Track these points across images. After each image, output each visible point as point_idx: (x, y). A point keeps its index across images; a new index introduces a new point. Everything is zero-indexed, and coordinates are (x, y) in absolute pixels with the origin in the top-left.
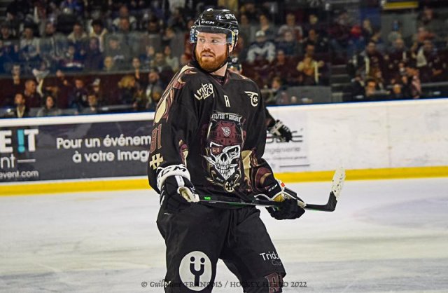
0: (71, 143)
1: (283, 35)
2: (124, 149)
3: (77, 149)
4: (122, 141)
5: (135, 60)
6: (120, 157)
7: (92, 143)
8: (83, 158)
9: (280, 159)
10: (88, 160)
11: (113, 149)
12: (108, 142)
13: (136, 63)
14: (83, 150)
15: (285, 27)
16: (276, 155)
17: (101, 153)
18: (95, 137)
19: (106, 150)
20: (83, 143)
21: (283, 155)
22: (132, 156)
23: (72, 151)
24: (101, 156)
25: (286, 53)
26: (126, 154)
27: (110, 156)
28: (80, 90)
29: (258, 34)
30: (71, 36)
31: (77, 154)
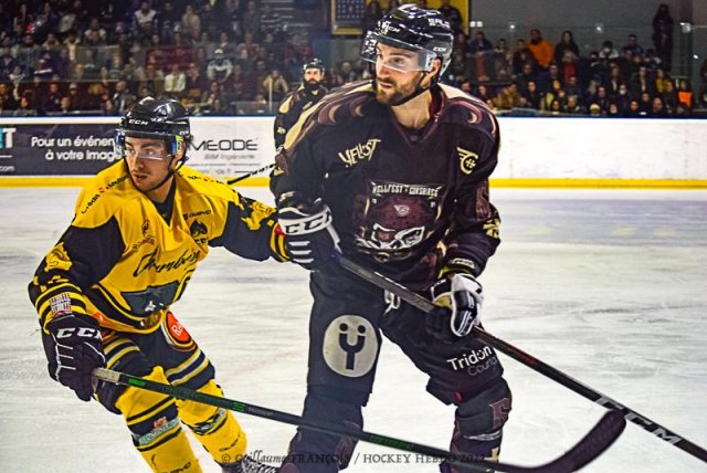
0: (44, 142)
1: (240, 53)
2: (93, 149)
3: (50, 148)
4: (91, 142)
5: (103, 68)
6: (89, 157)
7: (64, 143)
8: (55, 156)
9: (236, 165)
10: (59, 157)
11: (83, 149)
12: (78, 142)
13: (104, 71)
14: (56, 149)
15: (243, 45)
16: (232, 161)
17: (71, 152)
18: (65, 138)
19: (76, 149)
20: (56, 143)
21: (238, 161)
22: (99, 156)
23: (45, 149)
24: (72, 155)
25: (242, 68)
26: (94, 154)
27: (80, 156)
28: (54, 94)
29: (217, 51)
30: (45, 45)
31: (50, 153)
